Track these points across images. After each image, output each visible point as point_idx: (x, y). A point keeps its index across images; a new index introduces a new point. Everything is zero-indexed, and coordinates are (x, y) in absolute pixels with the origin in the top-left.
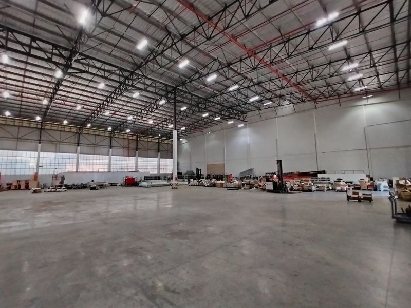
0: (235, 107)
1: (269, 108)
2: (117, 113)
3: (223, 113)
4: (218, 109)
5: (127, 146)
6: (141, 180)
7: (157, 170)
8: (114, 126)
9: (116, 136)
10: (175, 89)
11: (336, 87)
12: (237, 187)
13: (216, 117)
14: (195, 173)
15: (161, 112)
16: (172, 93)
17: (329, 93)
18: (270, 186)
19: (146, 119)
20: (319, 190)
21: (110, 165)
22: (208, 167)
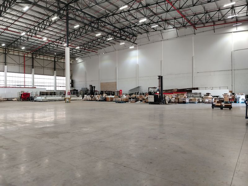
0: (126, 29)
1: (156, 31)
2: (9, 29)
3: (115, 34)
4: (110, 30)
5: (23, 64)
6: (37, 95)
7: (53, 87)
8: (7, 42)
9: (10, 53)
10: (67, 5)
11: (212, 14)
12: (125, 100)
13: (108, 38)
14: (89, 90)
15: (55, 30)
16: (64, 10)
17: (206, 20)
18: (151, 99)
19: (40, 36)
20: (191, 102)
21: (6, 81)
22: (102, 85)
